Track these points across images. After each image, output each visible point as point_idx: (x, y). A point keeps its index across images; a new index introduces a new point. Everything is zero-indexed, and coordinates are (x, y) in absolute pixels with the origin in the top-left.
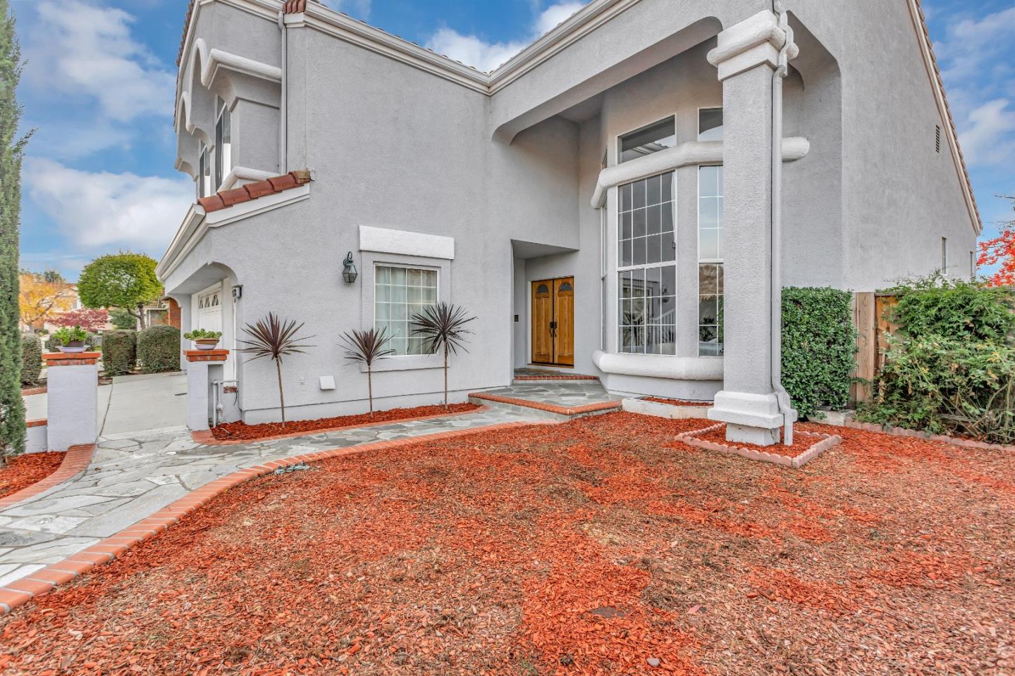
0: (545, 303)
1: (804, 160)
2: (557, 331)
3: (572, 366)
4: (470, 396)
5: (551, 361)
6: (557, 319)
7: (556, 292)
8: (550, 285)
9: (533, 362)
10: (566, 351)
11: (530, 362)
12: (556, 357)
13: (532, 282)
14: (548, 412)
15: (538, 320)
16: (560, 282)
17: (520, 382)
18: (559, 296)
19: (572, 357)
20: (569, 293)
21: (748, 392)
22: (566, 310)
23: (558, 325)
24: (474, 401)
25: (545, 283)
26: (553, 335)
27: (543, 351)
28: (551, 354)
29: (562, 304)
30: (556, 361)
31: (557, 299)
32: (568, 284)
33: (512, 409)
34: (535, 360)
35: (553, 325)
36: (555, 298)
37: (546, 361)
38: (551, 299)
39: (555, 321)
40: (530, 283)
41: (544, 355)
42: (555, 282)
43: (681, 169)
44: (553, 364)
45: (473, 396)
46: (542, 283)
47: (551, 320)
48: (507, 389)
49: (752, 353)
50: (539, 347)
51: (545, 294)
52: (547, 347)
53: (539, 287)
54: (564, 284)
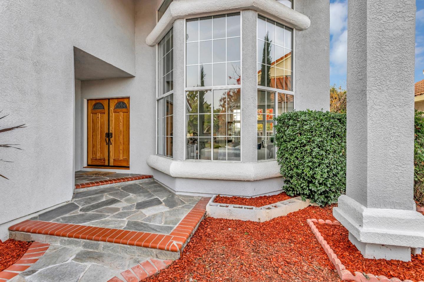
0: (101, 118)
1: (307, 31)
2: (112, 139)
3: (128, 167)
4: (10, 229)
5: (106, 164)
6: (112, 130)
7: (112, 109)
8: (105, 104)
9: (89, 166)
10: (121, 156)
11: (85, 165)
12: (112, 161)
13: (88, 100)
14: (145, 249)
15: (94, 130)
16: (116, 101)
17: (82, 190)
18: (115, 112)
19: (127, 160)
20: (124, 110)
21: (395, 208)
22: (121, 124)
23: (113, 135)
24: (19, 236)
25: (101, 102)
26: (109, 143)
27: (99, 156)
28: (107, 158)
29: (117, 119)
30: (112, 164)
31: (113, 115)
32: (124, 103)
33: (85, 246)
34: (90, 163)
35: (109, 135)
36: (111, 114)
37: (102, 164)
38: (106, 116)
39: (110, 132)
40: (85, 101)
41: (100, 160)
42: (111, 101)
43: (246, 11)
44: (109, 166)
45: (17, 230)
46: (98, 101)
47: (106, 131)
48: (70, 207)
49: (400, 168)
50: (94, 153)
51: (101, 110)
52: (102, 152)
53: (95, 105)
54: (119, 103)
